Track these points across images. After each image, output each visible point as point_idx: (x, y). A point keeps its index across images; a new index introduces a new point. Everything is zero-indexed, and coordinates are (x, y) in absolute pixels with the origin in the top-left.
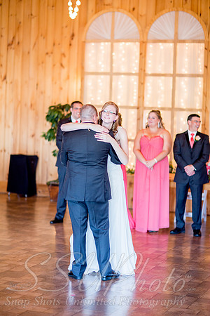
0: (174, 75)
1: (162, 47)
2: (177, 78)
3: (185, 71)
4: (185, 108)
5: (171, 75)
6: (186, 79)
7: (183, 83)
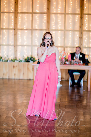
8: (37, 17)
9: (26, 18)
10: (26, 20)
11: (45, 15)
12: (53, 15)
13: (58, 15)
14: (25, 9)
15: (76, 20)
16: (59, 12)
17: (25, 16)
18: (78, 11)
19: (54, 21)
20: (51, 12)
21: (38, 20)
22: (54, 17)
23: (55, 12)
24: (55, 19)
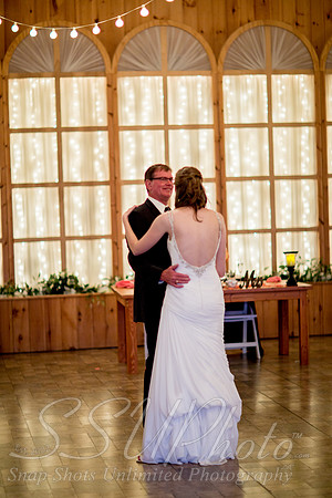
0: (59, 130)
1: (34, 86)
2: (63, 134)
3: (75, 123)
4: (79, 181)
5: (52, 130)
6: (78, 134)
7: (72, 142)
8: (74, 141)
9: (37, 146)
10: (39, 152)
11: (100, 133)
12: (127, 133)
13: (144, 132)
14: (33, 116)
15: (202, 147)
16: (145, 122)
17: (35, 140)
18: (206, 117)
19: (133, 153)
20: (121, 123)
21: (78, 153)
22: (131, 140)
23: (132, 122)
24: (133, 146)
